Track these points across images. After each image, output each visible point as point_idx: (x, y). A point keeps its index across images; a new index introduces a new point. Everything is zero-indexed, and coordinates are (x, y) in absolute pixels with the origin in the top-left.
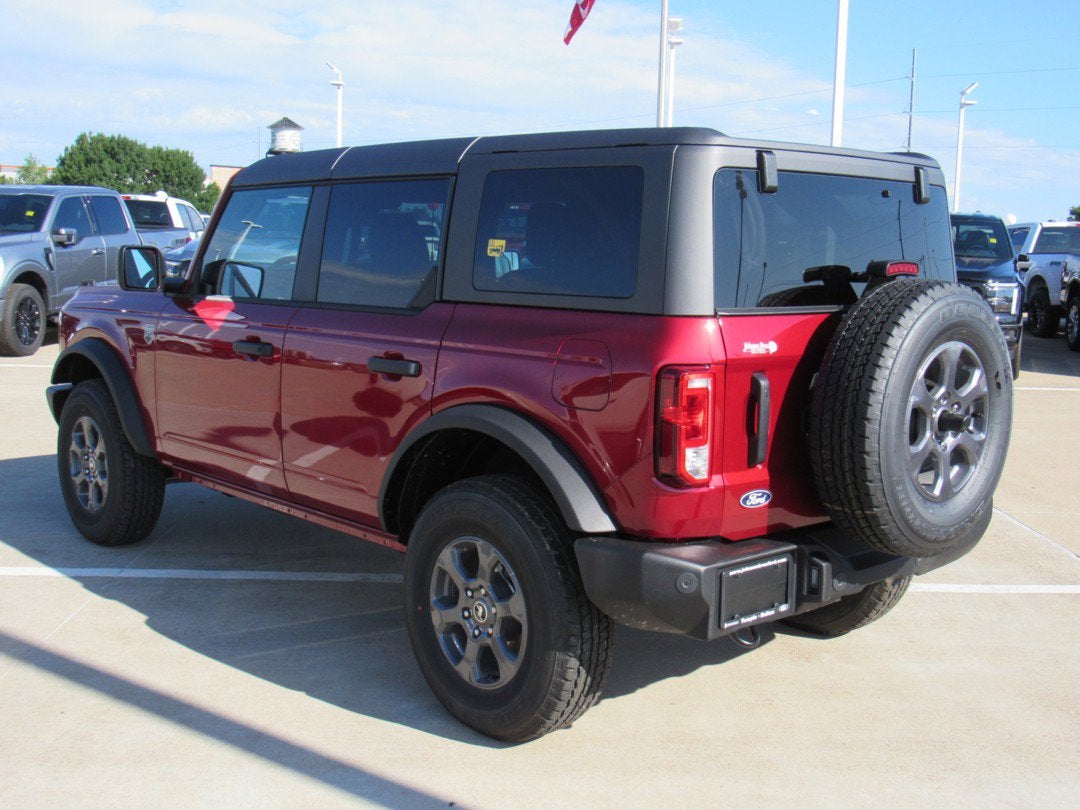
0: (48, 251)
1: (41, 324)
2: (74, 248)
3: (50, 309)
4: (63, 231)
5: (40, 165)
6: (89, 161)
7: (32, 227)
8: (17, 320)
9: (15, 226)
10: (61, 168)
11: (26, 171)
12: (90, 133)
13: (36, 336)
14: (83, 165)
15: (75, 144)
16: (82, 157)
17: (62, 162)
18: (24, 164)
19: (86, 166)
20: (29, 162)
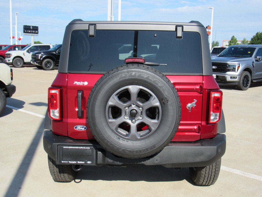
0: (253, 62)
1: (250, 82)
2: (260, 62)
3: (252, 78)
4: (258, 57)
5: (247, 40)
6: (258, 39)
7: (249, 56)
8: (243, 81)
9: (245, 56)
10: (252, 41)
11: (243, 42)
12: (260, 32)
13: (248, 85)
14: (257, 40)
15: (255, 35)
16: (257, 38)
17: (252, 39)
18: (243, 40)
19: (258, 40)
20: (244, 39)
